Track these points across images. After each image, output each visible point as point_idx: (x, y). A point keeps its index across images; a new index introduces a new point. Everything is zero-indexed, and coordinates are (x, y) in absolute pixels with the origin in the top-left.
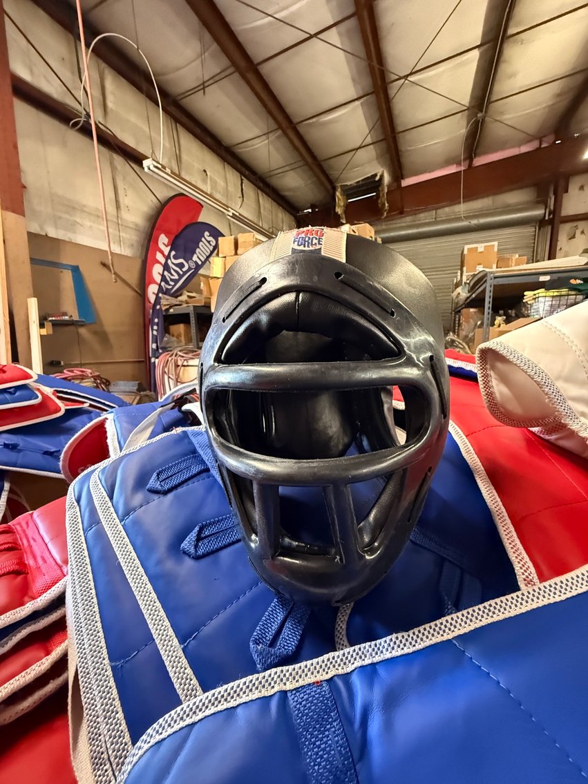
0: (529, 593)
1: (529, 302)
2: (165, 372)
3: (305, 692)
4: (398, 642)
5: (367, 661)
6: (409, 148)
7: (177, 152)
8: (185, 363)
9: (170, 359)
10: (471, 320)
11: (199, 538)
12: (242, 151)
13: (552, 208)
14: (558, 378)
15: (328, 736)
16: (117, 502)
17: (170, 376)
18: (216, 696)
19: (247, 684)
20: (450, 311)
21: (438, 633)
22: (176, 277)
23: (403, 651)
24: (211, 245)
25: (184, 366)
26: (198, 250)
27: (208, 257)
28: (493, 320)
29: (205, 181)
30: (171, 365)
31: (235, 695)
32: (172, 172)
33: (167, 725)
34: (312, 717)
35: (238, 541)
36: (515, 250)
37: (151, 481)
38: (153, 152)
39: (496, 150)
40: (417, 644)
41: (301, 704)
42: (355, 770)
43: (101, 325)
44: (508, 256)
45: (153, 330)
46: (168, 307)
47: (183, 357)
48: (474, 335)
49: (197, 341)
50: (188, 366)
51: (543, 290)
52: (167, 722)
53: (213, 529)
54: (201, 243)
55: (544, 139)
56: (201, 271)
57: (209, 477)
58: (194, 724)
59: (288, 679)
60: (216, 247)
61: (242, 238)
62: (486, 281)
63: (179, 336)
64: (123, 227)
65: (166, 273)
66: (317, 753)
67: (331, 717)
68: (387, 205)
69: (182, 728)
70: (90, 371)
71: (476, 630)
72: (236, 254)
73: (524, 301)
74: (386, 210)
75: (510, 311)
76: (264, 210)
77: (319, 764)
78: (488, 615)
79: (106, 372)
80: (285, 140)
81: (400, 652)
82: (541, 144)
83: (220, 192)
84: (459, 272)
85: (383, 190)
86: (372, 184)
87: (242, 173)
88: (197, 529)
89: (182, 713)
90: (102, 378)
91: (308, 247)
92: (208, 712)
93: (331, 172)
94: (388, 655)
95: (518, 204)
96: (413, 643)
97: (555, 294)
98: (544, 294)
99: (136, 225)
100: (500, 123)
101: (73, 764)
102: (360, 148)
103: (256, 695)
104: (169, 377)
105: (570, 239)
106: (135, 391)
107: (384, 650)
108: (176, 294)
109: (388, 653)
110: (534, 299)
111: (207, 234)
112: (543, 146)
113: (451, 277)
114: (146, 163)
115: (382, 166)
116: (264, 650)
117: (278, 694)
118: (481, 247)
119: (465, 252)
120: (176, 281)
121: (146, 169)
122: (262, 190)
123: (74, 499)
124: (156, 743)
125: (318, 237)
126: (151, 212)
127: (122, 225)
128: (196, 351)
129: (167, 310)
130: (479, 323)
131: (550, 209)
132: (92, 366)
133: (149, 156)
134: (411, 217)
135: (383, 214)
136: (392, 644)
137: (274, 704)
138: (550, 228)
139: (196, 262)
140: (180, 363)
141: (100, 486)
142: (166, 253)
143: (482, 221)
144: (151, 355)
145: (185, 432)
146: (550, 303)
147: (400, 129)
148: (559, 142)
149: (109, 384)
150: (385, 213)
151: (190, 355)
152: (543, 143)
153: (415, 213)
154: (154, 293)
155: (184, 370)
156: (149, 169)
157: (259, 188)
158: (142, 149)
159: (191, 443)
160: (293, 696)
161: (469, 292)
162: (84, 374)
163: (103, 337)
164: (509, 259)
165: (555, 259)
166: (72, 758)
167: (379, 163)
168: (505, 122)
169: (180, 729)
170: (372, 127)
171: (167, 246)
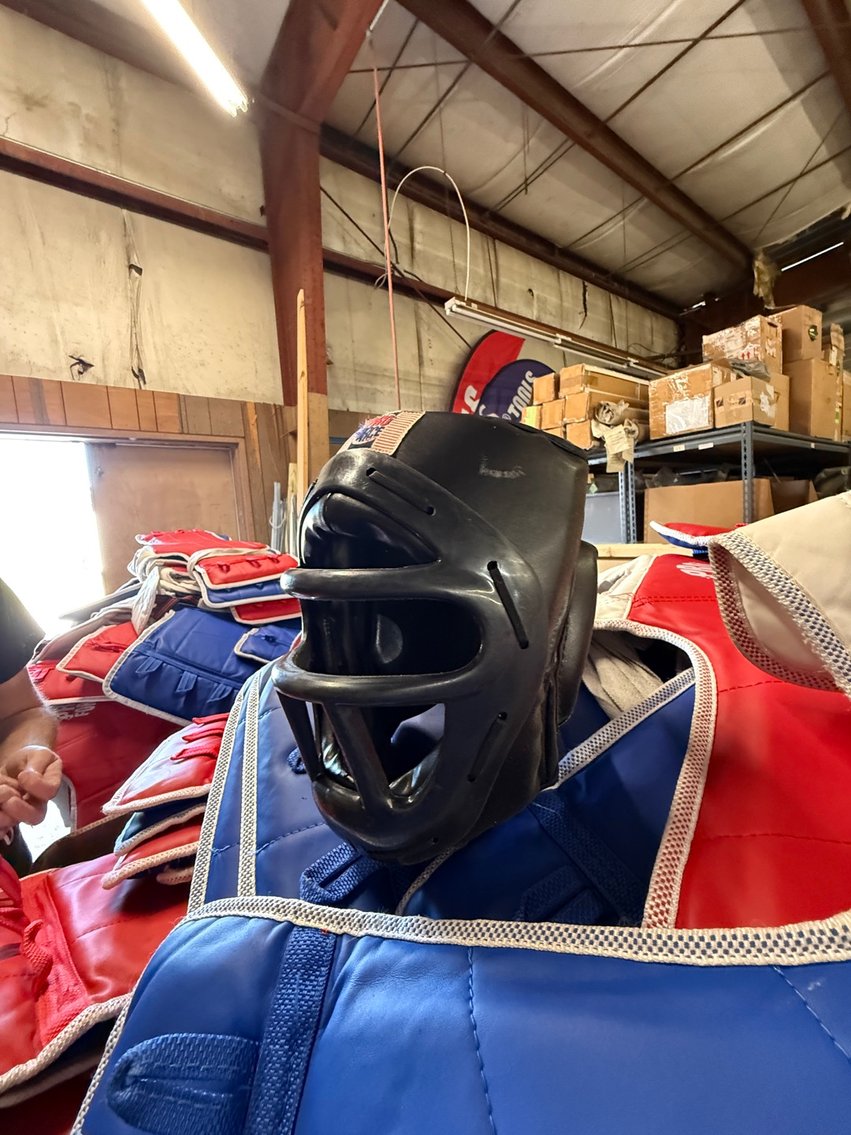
3: (309, 934)
7: (495, 278)
12: (586, 248)
29: (529, 304)
32: (482, 306)
38: (457, 288)
41: (299, 942)
59: (301, 914)
61: (567, 373)
64: (426, 386)
72: (557, 397)
83: (551, 314)
86: (833, 228)
87: (584, 278)
91: (363, 440)
96: (431, 933)
99: (440, 380)
102: (802, 175)
114: (449, 304)
117: (286, 923)
121: (448, 312)
122: (617, 294)
127: (424, 384)
133: (453, 292)
137: (276, 930)
156: (451, 311)
157: (612, 291)
160: (297, 932)
170: (827, 131)
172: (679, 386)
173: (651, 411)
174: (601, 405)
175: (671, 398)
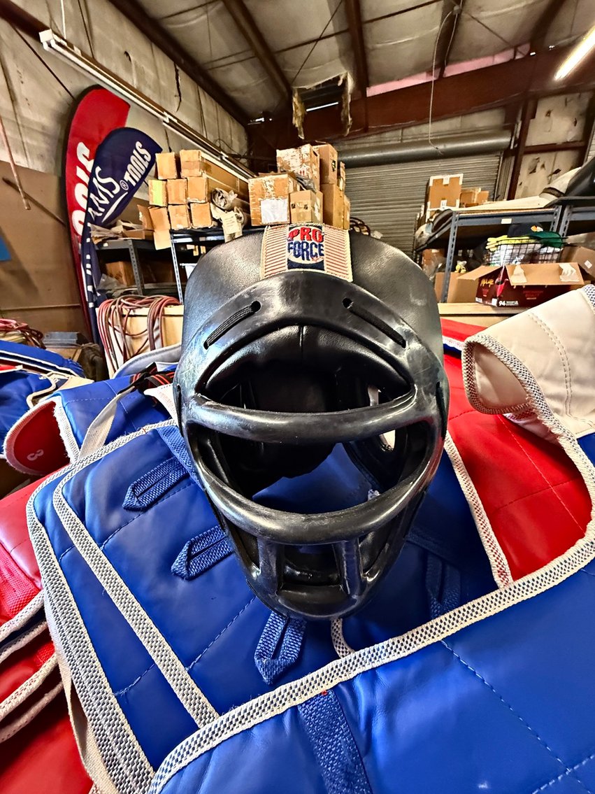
0: (506, 592)
1: (491, 250)
2: (109, 324)
3: (314, 703)
4: (394, 647)
5: (368, 667)
6: (379, 46)
7: (86, 20)
8: (132, 313)
9: (113, 307)
10: (432, 262)
11: (190, 557)
12: (173, 27)
13: (518, 135)
14: (540, 376)
15: (337, 739)
16: (92, 524)
17: (115, 327)
18: (230, 721)
19: (259, 706)
20: (411, 249)
21: (430, 636)
22: (106, 202)
23: (399, 655)
24: (145, 160)
25: (131, 316)
26: (129, 167)
27: (144, 176)
28: (455, 264)
29: (128, 69)
30: (116, 317)
31: (249, 717)
32: (83, 54)
33: (185, 753)
34: (322, 726)
35: (230, 554)
36: (477, 182)
37: (126, 498)
38: (52, 19)
39: (470, 58)
40: (411, 648)
41: (311, 715)
42: (362, 764)
43: (18, 262)
44: (471, 189)
45: (85, 269)
46: (100, 240)
47: (128, 305)
48: (434, 278)
49: (141, 283)
50: (135, 316)
51: (505, 237)
52: (185, 750)
53: (203, 545)
54: (132, 157)
55: (519, 49)
56: (137, 195)
57: (189, 484)
58: (212, 749)
59: (297, 695)
60: (153, 162)
61: (185, 155)
62: (451, 221)
63: (118, 277)
64: (26, 130)
65: (92, 196)
66: (329, 756)
67: (339, 721)
68: (350, 119)
69: (201, 755)
70: (15, 322)
71: (462, 629)
72: (179, 177)
73: (487, 248)
74: (349, 126)
75: (468, 251)
76: (208, 115)
77: (332, 765)
78: (472, 615)
79: (35, 322)
80: (227, 18)
81: (397, 657)
82: (515, 55)
83: (150, 87)
84: (423, 206)
85: (346, 99)
86: (333, 89)
87: (176, 62)
88: (186, 547)
89: (199, 740)
90: (31, 330)
91: (308, 259)
92: (224, 737)
93: (286, 70)
94: (386, 660)
95: (486, 128)
96: (408, 646)
97: (518, 242)
98: (506, 242)
99: (43, 127)
100: (476, 22)
101: (86, 768)
102: (321, 38)
103: (268, 715)
104: (114, 329)
105: (531, 173)
106: (75, 343)
107: (382, 655)
108: (110, 224)
109: (385, 657)
110: (497, 246)
111: (138, 145)
112: (518, 57)
113: (415, 211)
114: (45, 36)
115: (346, 68)
116: (269, 663)
117: (289, 710)
118: (446, 179)
119: (431, 184)
120: (107, 207)
121: (46, 47)
122: (205, 89)
123: (36, 520)
124: (177, 772)
125: (317, 244)
126: (62, 110)
127: (23, 127)
128: (143, 298)
129: (100, 244)
130: (440, 265)
131: (516, 138)
132: (15, 313)
133: (47, 23)
134: (375, 137)
135: (346, 131)
136: (389, 649)
137: (287, 720)
138: (513, 159)
139: (129, 183)
140: (125, 312)
141: (67, 505)
142: (90, 169)
143: (450, 146)
144: (87, 300)
145: (155, 431)
146: (511, 251)
147: (367, 17)
148: (534, 53)
149: (42, 336)
150: (348, 130)
151: (137, 304)
152: (518, 53)
153: (382, 131)
154: (80, 222)
155: (131, 321)
156: (50, 46)
157: (199, 83)
158: (37, 12)
159: (164, 444)
160: (303, 709)
161: (432, 231)
162: (7, 325)
163: (23, 277)
164: (471, 193)
165: (513, 199)
166: (84, 763)
167: (343, 63)
168: (482, 21)
169: (199, 756)
170: (334, 10)
171: (89, 160)
172: (268, 187)
173: (251, 203)
174: (216, 192)
175: (263, 195)
